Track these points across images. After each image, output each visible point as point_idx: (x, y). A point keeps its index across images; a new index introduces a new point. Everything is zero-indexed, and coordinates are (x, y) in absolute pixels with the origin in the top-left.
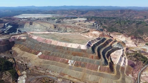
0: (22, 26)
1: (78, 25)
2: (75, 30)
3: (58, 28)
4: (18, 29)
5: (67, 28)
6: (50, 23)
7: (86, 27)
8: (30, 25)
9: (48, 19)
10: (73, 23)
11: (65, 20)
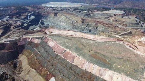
0: (46, 17)
1: (113, 21)
2: (109, 29)
3: (87, 24)
4: (41, 21)
5: (99, 25)
6: (77, 16)
7: (126, 26)
8: (55, 16)
9: (75, 9)
10: (106, 18)
11: (95, 12)
